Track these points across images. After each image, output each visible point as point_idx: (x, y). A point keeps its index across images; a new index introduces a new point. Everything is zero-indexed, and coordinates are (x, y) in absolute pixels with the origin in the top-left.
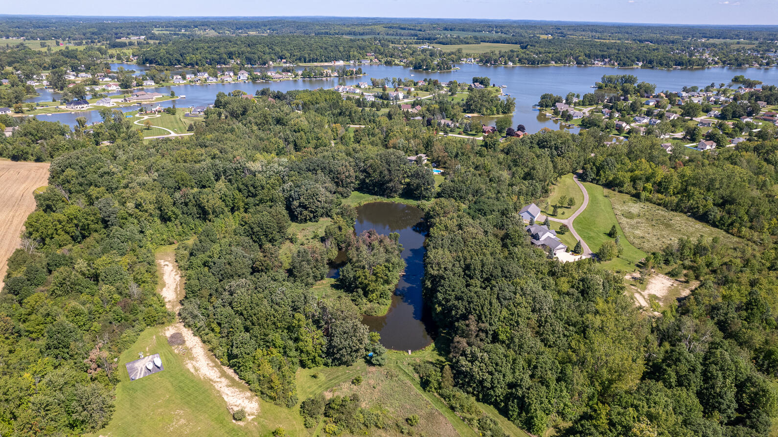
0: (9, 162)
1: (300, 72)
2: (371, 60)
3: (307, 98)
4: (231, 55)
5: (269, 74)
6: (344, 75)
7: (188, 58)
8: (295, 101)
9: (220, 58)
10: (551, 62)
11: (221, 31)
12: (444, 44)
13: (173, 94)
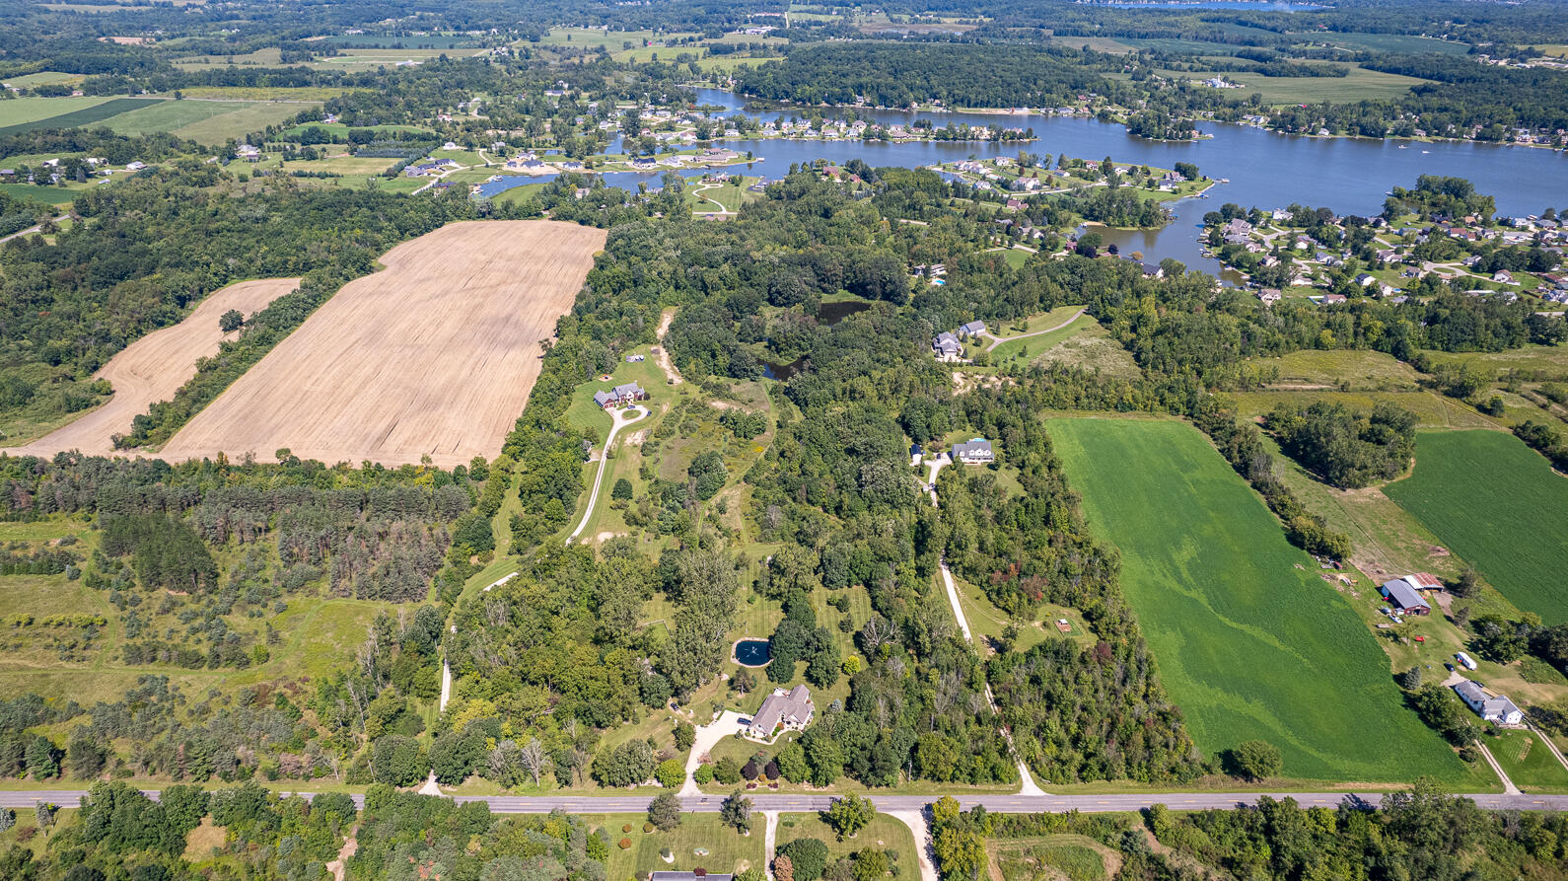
0: (577, 225)
2: (1077, 110)
3: (897, 179)
4: (860, 89)
5: (893, 129)
6: (1001, 139)
8: (879, 182)
9: (844, 94)
10: (1419, 131)
11: (895, 16)
12: (1266, 75)
13: (750, 156)
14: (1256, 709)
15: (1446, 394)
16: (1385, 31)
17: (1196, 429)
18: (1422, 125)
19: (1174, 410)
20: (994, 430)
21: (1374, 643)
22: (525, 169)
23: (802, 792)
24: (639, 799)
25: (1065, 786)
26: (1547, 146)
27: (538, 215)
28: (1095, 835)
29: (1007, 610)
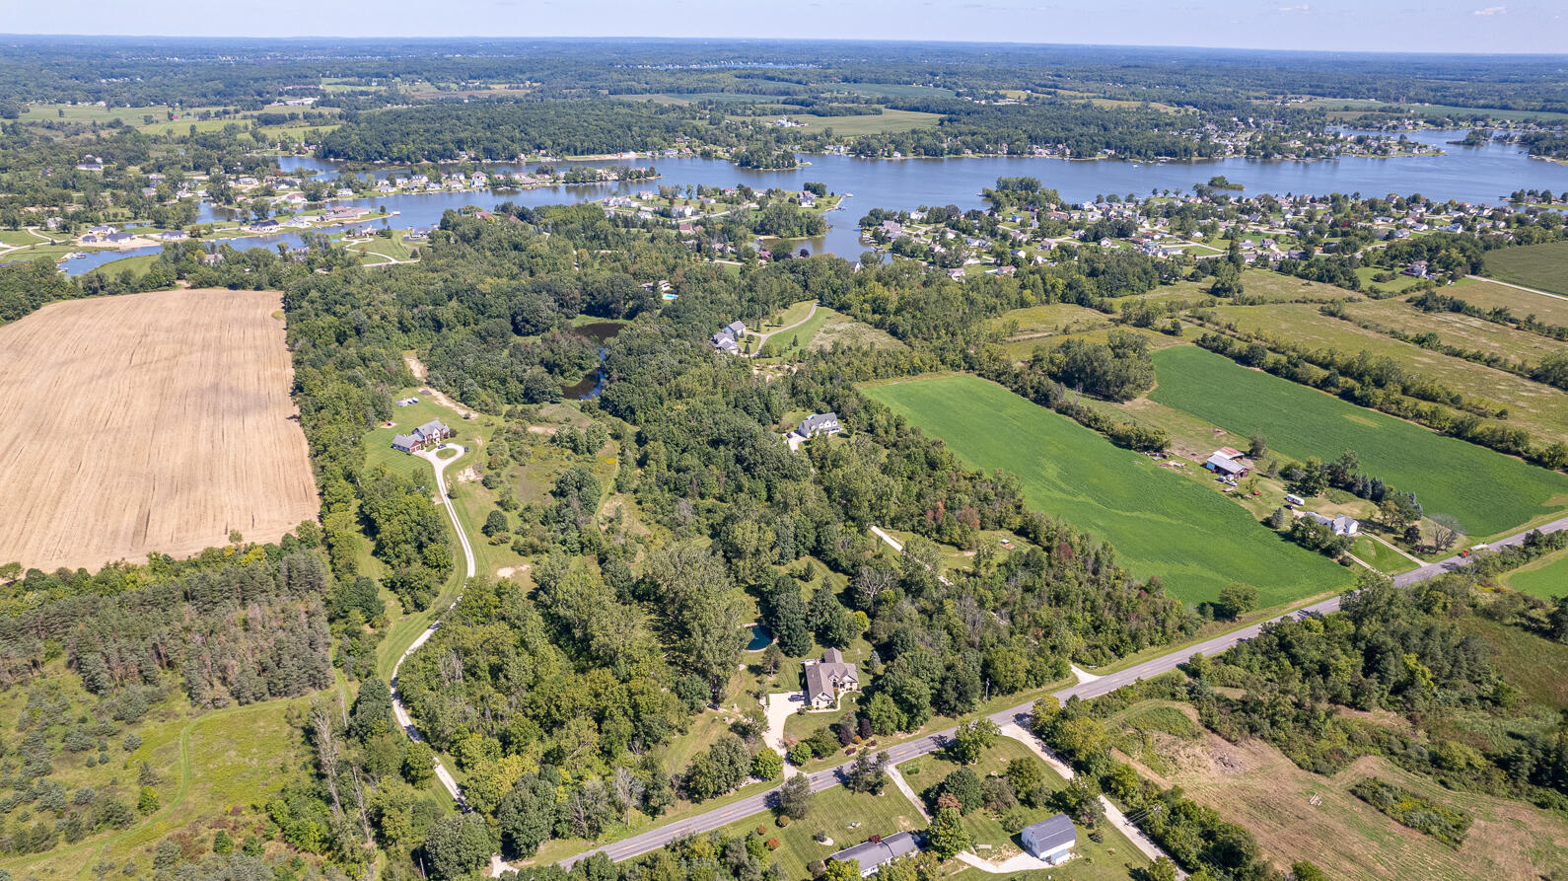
1: (562, 175)
2: (680, 151)
3: (559, 216)
4: (460, 144)
5: (517, 177)
6: (628, 178)
7: (395, 150)
8: (544, 220)
9: (445, 150)
10: (967, 151)
11: (442, 85)
12: (819, 116)
13: (383, 210)
14: (1194, 569)
15: (1135, 325)
16: (886, 82)
17: (981, 378)
18: (966, 145)
19: (955, 366)
20: (824, 406)
21: (1232, 503)
22: (109, 243)
23: (900, 741)
24: (749, 801)
25: (1110, 666)
26: (1056, 157)
27: (170, 285)
28: (1162, 695)
29: (953, 544)
